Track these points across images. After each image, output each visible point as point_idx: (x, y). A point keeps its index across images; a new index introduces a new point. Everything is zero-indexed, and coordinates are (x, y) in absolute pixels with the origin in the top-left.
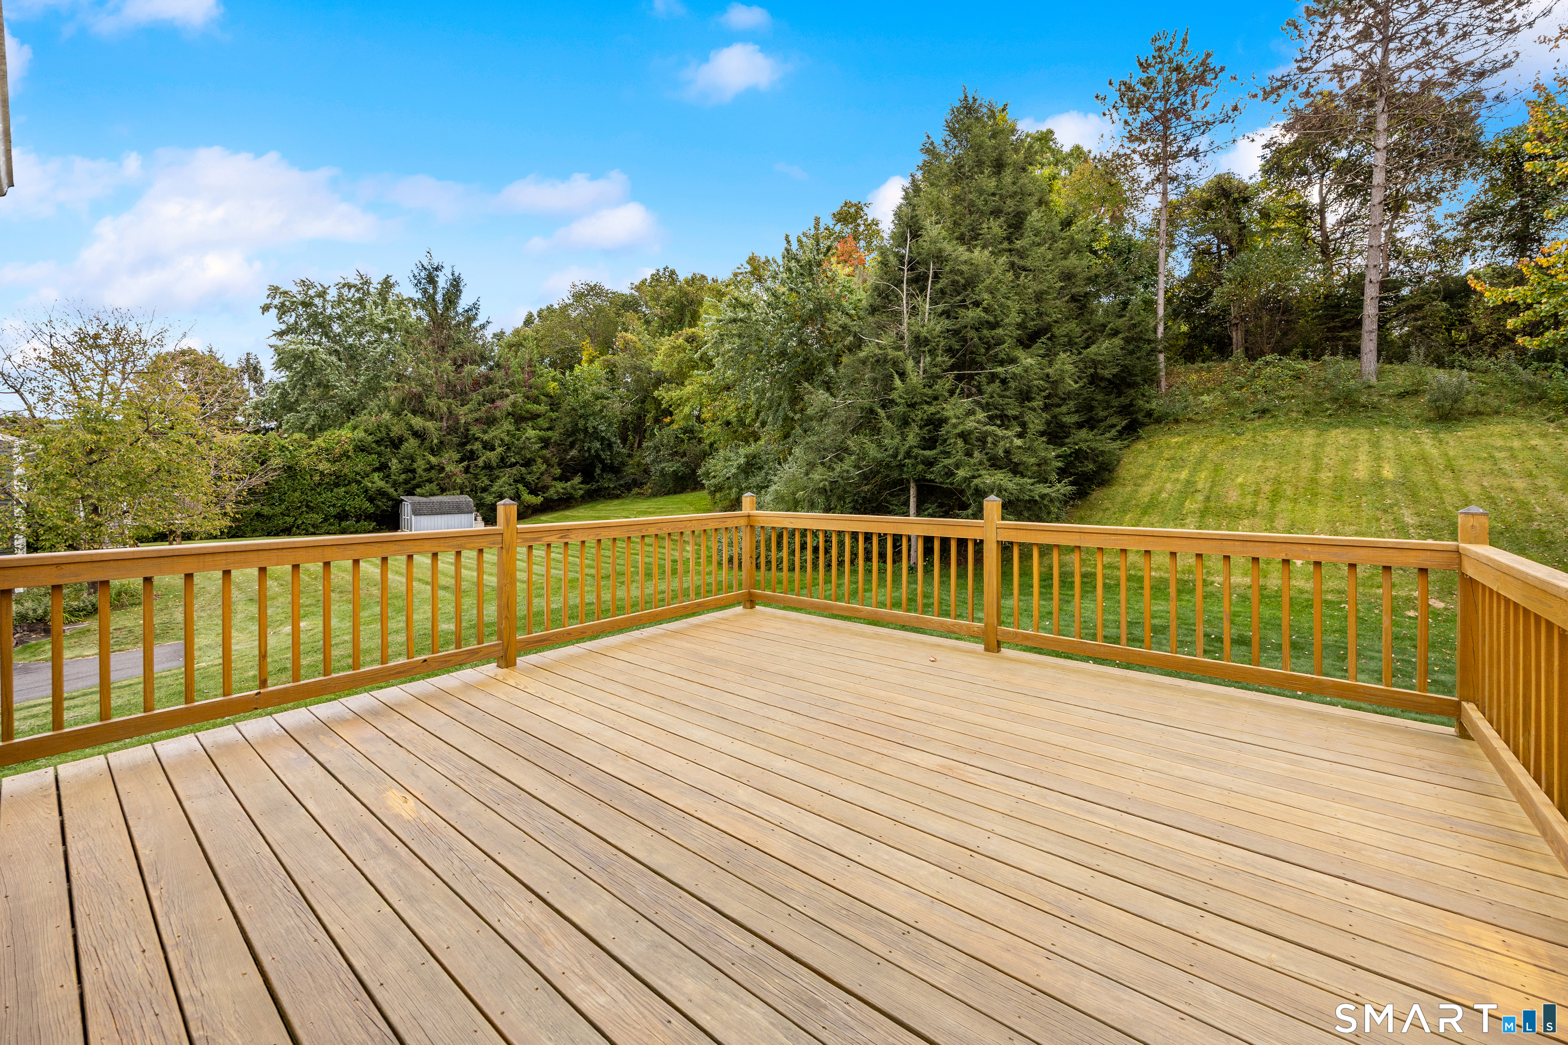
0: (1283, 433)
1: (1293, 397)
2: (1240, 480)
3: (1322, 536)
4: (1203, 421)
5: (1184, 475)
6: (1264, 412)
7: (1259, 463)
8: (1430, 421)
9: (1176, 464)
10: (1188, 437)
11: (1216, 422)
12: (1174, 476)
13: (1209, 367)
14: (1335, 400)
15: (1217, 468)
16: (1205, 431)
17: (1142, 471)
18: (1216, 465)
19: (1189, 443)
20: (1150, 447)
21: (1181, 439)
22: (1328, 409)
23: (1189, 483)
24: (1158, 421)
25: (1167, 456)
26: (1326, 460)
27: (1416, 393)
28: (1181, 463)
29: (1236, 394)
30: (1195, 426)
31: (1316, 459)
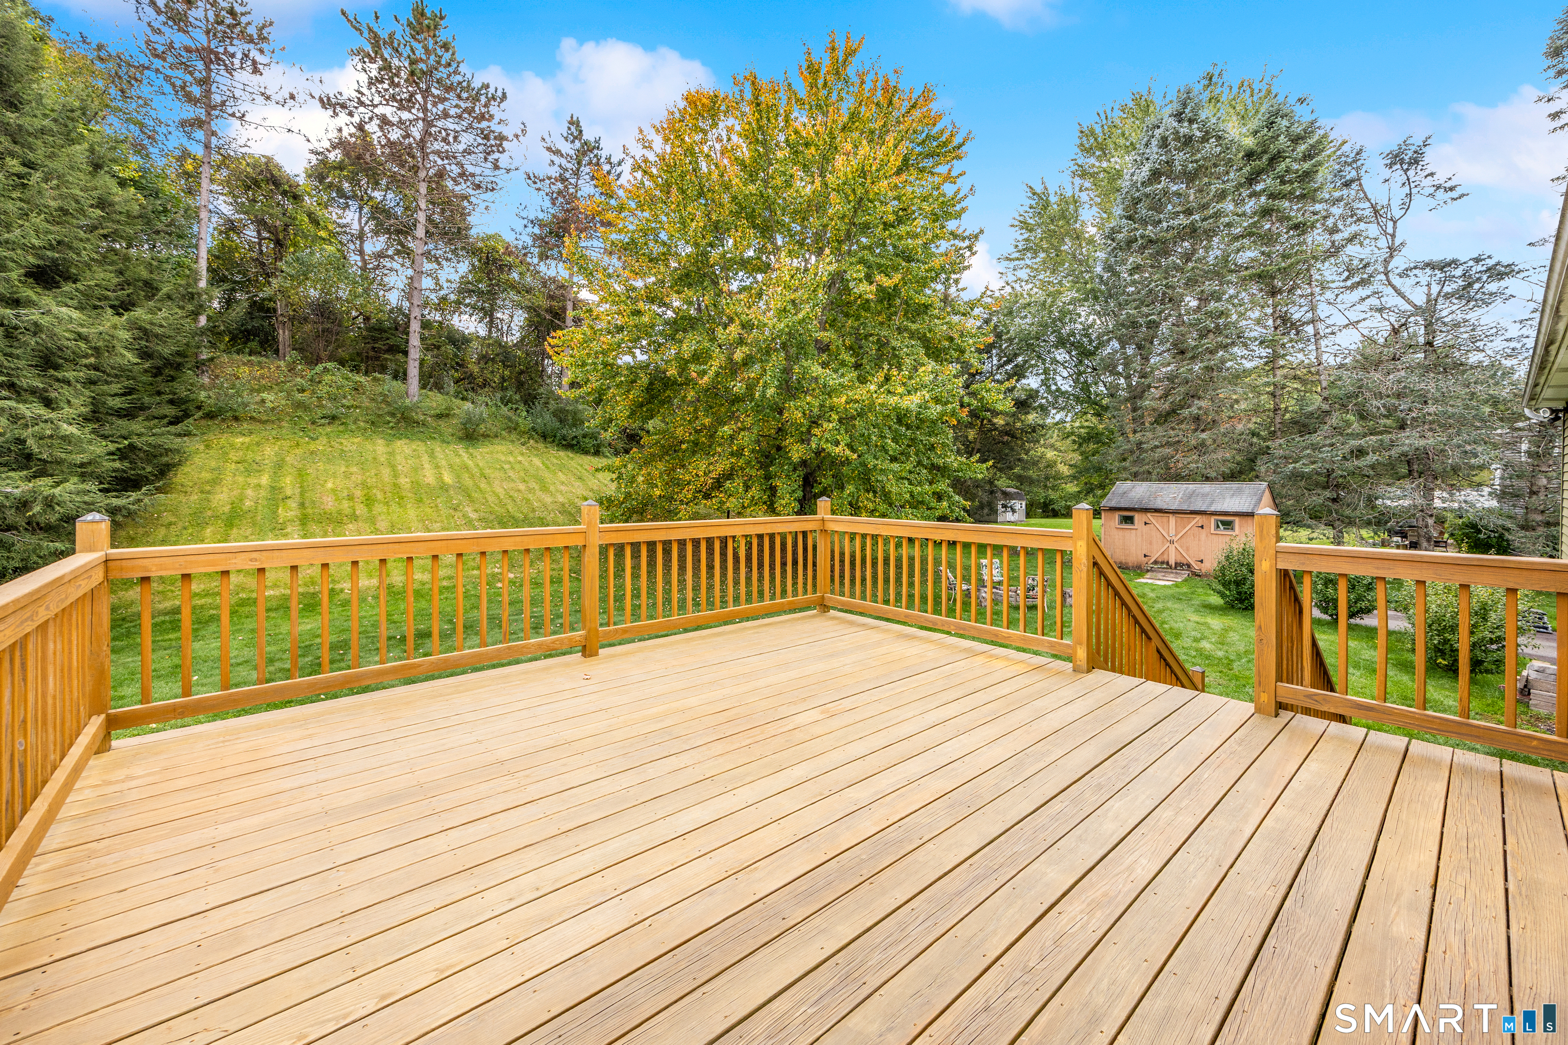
0: (356, 440)
1: (357, 407)
2: (330, 485)
3: (419, 534)
4: (267, 421)
5: (265, 480)
6: (334, 418)
7: (343, 469)
8: (461, 439)
9: (251, 468)
10: (255, 438)
11: (284, 424)
12: (253, 481)
13: (260, 363)
14: (393, 415)
15: (301, 474)
16: (274, 432)
17: (206, 475)
18: (299, 470)
19: (258, 444)
20: (208, 447)
21: (247, 440)
22: (389, 422)
23: (274, 489)
24: (210, 416)
25: (235, 458)
26: (400, 467)
27: (447, 415)
28: (255, 466)
29: (299, 396)
30: (258, 426)
31: (393, 467)
